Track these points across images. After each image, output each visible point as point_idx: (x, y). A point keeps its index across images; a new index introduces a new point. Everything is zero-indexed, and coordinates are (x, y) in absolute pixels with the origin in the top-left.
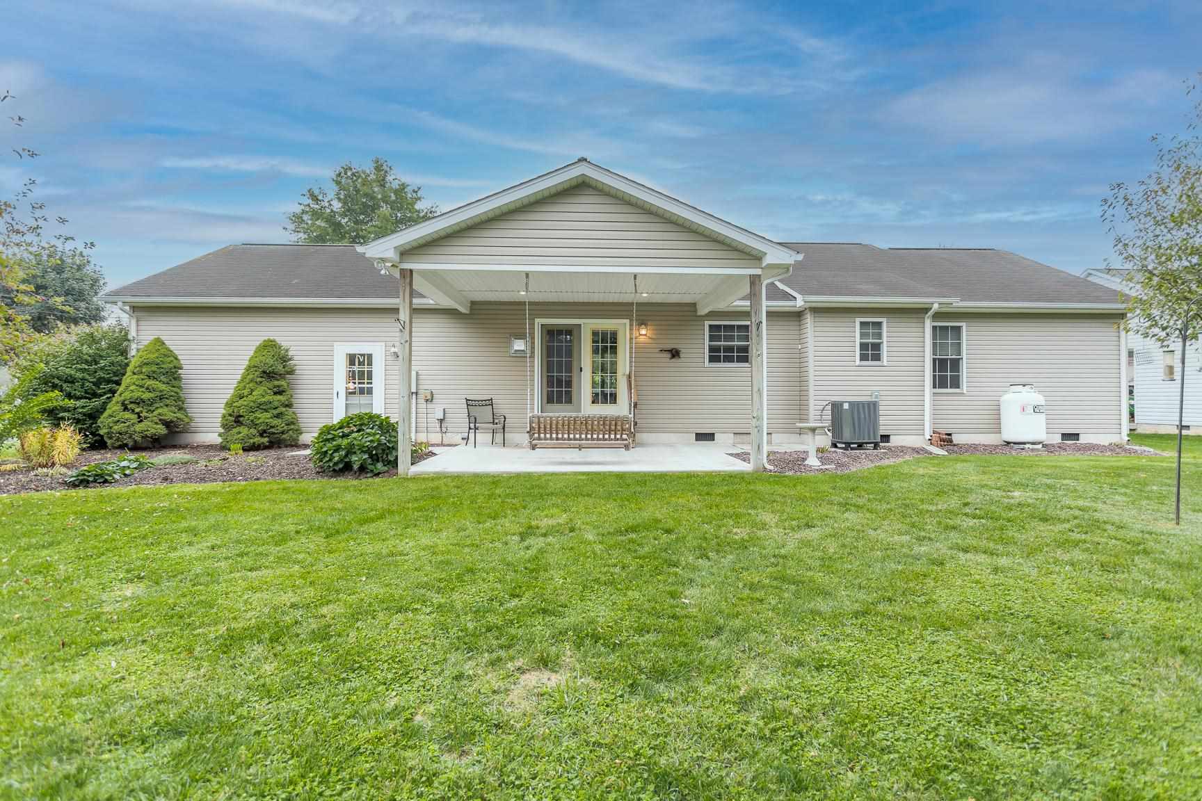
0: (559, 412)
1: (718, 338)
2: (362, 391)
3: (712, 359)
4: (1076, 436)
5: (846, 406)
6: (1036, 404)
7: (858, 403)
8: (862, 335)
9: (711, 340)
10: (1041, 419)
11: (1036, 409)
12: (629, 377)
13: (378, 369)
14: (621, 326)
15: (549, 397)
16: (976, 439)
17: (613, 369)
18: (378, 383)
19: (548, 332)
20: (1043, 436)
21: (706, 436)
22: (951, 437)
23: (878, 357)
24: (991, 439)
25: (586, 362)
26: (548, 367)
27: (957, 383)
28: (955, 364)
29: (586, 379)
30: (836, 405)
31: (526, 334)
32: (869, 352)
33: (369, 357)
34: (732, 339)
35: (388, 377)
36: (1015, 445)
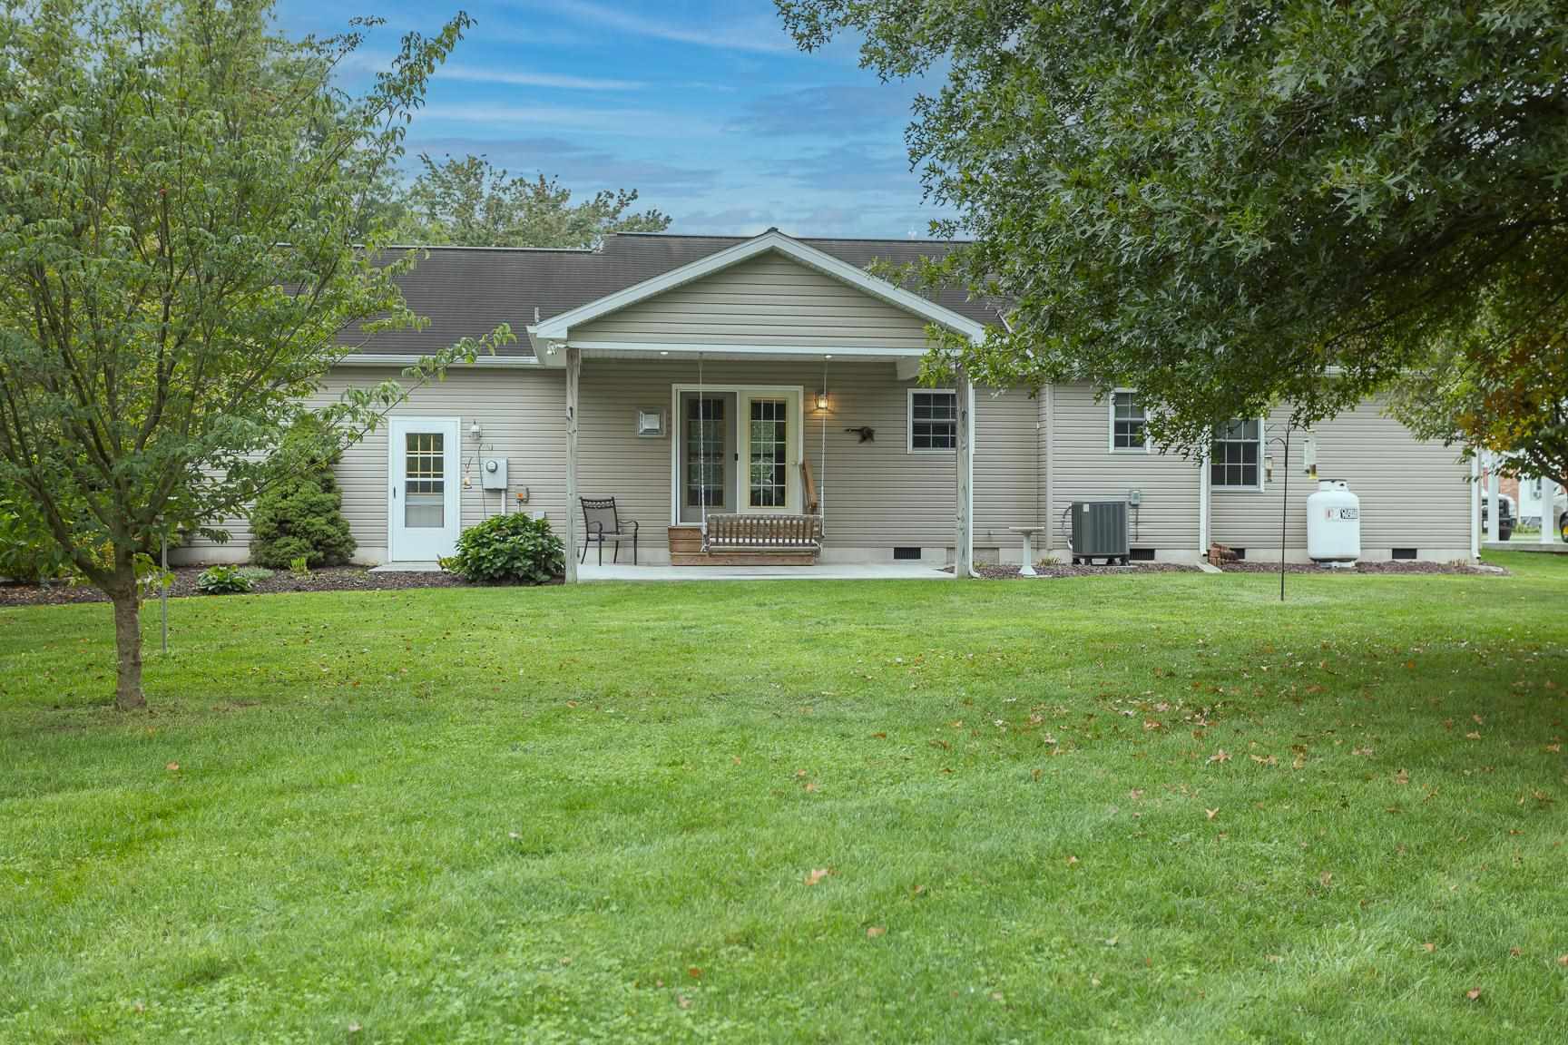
0: (704, 517)
1: (925, 413)
2: (425, 487)
3: (918, 443)
4: (1411, 553)
5: (1086, 508)
6: (1343, 506)
7: (1101, 505)
8: (1118, 412)
9: (915, 416)
10: (1354, 527)
11: (1344, 514)
12: (803, 467)
13: (452, 455)
14: (791, 394)
15: (692, 498)
16: (1274, 556)
17: (781, 455)
18: (452, 475)
19: (691, 403)
20: (1354, 550)
21: (908, 553)
22: (1240, 552)
23: (1139, 443)
24: (1293, 556)
25: (743, 446)
26: (690, 453)
27: (1251, 478)
28: (1251, 451)
29: (743, 469)
30: (1077, 508)
31: (658, 407)
32: (1127, 435)
33: (439, 438)
34: (945, 413)
35: (466, 467)
36: (1320, 564)
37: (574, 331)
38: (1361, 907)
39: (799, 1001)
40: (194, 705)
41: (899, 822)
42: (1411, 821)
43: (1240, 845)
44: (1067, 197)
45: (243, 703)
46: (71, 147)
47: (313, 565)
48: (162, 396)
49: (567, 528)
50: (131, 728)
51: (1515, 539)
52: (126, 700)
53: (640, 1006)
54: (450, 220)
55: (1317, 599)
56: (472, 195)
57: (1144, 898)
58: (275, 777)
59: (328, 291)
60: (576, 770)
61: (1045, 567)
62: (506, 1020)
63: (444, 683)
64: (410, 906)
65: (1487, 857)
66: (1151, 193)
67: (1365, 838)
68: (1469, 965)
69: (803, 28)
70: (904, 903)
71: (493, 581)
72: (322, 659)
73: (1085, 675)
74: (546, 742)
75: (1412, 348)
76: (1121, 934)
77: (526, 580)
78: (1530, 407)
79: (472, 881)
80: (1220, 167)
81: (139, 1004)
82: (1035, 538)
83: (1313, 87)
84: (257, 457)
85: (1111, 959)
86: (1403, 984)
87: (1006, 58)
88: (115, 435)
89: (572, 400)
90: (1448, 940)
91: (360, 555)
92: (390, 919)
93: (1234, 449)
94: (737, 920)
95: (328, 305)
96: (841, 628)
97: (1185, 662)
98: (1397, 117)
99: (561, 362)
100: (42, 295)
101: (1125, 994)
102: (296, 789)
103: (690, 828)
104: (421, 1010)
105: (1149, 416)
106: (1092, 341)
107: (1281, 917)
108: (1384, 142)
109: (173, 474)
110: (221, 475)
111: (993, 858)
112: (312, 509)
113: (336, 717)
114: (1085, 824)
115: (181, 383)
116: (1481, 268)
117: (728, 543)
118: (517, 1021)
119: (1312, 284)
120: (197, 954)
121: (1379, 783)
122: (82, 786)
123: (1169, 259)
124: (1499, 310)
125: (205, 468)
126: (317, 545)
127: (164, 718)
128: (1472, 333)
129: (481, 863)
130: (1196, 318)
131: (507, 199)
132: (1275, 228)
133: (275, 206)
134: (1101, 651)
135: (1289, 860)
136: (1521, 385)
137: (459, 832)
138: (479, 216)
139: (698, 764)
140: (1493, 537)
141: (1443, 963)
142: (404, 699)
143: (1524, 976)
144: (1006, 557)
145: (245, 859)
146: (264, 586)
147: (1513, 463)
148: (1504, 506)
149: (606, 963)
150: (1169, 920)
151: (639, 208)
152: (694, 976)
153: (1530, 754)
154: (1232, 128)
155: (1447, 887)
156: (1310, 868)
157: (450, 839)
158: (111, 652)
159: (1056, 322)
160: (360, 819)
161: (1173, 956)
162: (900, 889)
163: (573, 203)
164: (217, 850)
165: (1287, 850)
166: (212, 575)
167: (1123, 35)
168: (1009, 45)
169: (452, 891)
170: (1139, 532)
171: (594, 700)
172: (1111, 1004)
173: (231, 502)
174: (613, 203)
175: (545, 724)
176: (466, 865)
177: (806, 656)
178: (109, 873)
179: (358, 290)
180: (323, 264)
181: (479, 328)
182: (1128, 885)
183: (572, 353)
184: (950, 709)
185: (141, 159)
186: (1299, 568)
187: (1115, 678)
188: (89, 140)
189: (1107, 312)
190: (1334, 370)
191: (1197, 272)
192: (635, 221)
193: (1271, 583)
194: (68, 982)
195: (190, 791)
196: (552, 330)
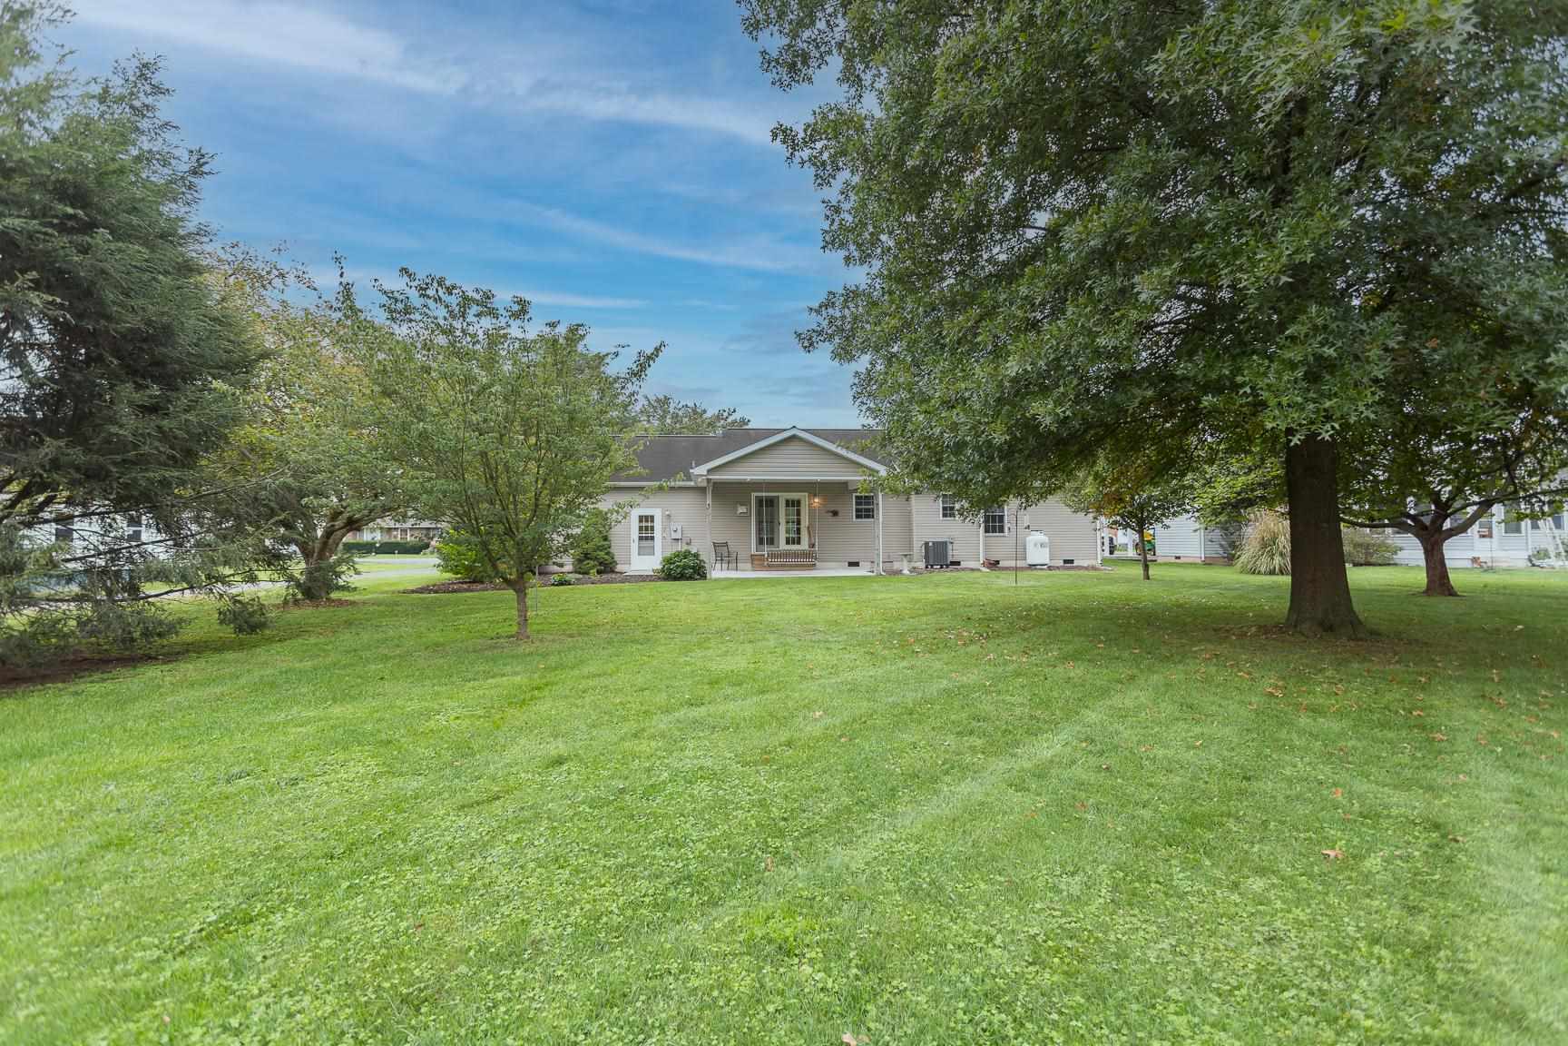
0: (766, 550)
1: (861, 504)
2: (647, 538)
3: (858, 517)
4: (1072, 561)
5: (931, 544)
6: (1042, 542)
7: (937, 543)
8: (944, 503)
9: (857, 505)
10: (1046, 551)
11: (1042, 545)
12: (808, 527)
13: (658, 525)
14: (803, 496)
15: (760, 541)
16: (1012, 563)
17: (799, 523)
18: (658, 534)
19: (760, 501)
20: (1047, 561)
21: (854, 564)
22: (998, 562)
23: (952, 515)
24: (1020, 564)
25: (782, 520)
26: (759, 523)
27: (1001, 530)
28: (1001, 518)
29: (782, 528)
30: (927, 544)
31: (746, 503)
32: (948, 512)
33: (652, 517)
34: (868, 504)
35: (664, 530)
36: (1032, 567)
37: (709, 471)
38: (1054, 725)
39: (811, 772)
40: (551, 638)
41: (853, 689)
42: (1075, 686)
43: (1000, 698)
44: (921, 418)
45: (571, 636)
46: (498, 403)
47: (599, 572)
48: (537, 506)
49: (707, 556)
50: (524, 648)
51: (1117, 554)
52: (521, 635)
53: (743, 777)
54: (656, 423)
55: (1032, 583)
56: (666, 412)
57: (959, 723)
58: (585, 671)
59: (606, 460)
60: (713, 666)
61: (914, 570)
62: (686, 782)
63: (656, 626)
64: (643, 730)
65: (1109, 703)
66: (958, 416)
67: (1055, 694)
68: (1101, 753)
69: (806, 344)
70: (856, 726)
71: (675, 579)
72: (604, 616)
73: (932, 619)
74: (699, 653)
75: (1070, 475)
76: (951, 740)
77: (690, 578)
78: (1121, 500)
79: (670, 718)
80: (986, 403)
81: (530, 776)
82: (908, 556)
83: (1025, 370)
84: (577, 531)
85: (946, 751)
86: (1073, 762)
87: (894, 355)
88: (517, 522)
89: (709, 501)
90: (1093, 741)
91: (619, 568)
92: (635, 736)
93: (994, 517)
94: (784, 736)
95: (606, 466)
96: (825, 599)
97: (975, 613)
98: (1061, 382)
99: (705, 484)
100: (487, 465)
101: (952, 768)
102: (594, 676)
103: (763, 692)
104: (649, 778)
105: (957, 506)
106: (932, 477)
107: (1020, 731)
108: (1056, 393)
109: (540, 540)
110: (561, 539)
111: (895, 705)
112: (599, 548)
113: (610, 642)
114: (934, 688)
115: (544, 500)
116: (1099, 441)
117: (777, 561)
118: (690, 782)
119: (1027, 452)
120: (554, 753)
121: (1060, 669)
122: (504, 675)
123: (965, 444)
124: (1107, 459)
125: (555, 536)
126: (601, 564)
127: (538, 644)
128: (1095, 469)
129: (674, 710)
130: (978, 467)
131: (680, 413)
132: (1009, 431)
133: (584, 424)
134: (939, 609)
135: (1022, 705)
136: (1117, 490)
137: (664, 695)
138: (669, 421)
139: (765, 662)
140: (1107, 553)
141: (1091, 752)
142: (639, 634)
143: (1126, 758)
144: (896, 566)
145: (574, 709)
146: (579, 582)
147: (1115, 522)
148: (1111, 540)
149: (728, 755)
150: (971, 733)
151: (736, 416)
152: (766, 762)
153: (1126, 654)
154: (991, 388)
155: (1092, 716)
156: (1031, 708)
157: (661, 698)
158: (515, 612)
159: (917, 468)
160: (621, 690)
161: (973, 749)
162: (854, 720)
163: (709, 414)
164: (561, 704)
165: (1020, 700)
166: (557, 578)
167: (944, 346)
168: (895, 349)
169: (662, 723)
170: (953, 554)
171: (721, 633)
172: (947, 773)
173: (566, 551)
174: (725, 414)
175: (699, 645)
176: (667, 710)
177: (811, 612)
178: (517, 716)
179: (619, 458)
180: (605, 449)
181: (671, 475)
182: (953, 717)
183: (709, 480)
184: (874, 636)
185: (529, 407)
186: (1022, 569)
187: (945, 620)
188: (506, 400)
189: (939, 463)
190: (1037, 484)
191: (977, 448)
192: (734, 422)
193: (1012, 575)
194: (499, 766)
195: (550, 677)
196: (701, 470)
